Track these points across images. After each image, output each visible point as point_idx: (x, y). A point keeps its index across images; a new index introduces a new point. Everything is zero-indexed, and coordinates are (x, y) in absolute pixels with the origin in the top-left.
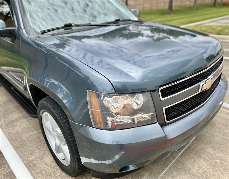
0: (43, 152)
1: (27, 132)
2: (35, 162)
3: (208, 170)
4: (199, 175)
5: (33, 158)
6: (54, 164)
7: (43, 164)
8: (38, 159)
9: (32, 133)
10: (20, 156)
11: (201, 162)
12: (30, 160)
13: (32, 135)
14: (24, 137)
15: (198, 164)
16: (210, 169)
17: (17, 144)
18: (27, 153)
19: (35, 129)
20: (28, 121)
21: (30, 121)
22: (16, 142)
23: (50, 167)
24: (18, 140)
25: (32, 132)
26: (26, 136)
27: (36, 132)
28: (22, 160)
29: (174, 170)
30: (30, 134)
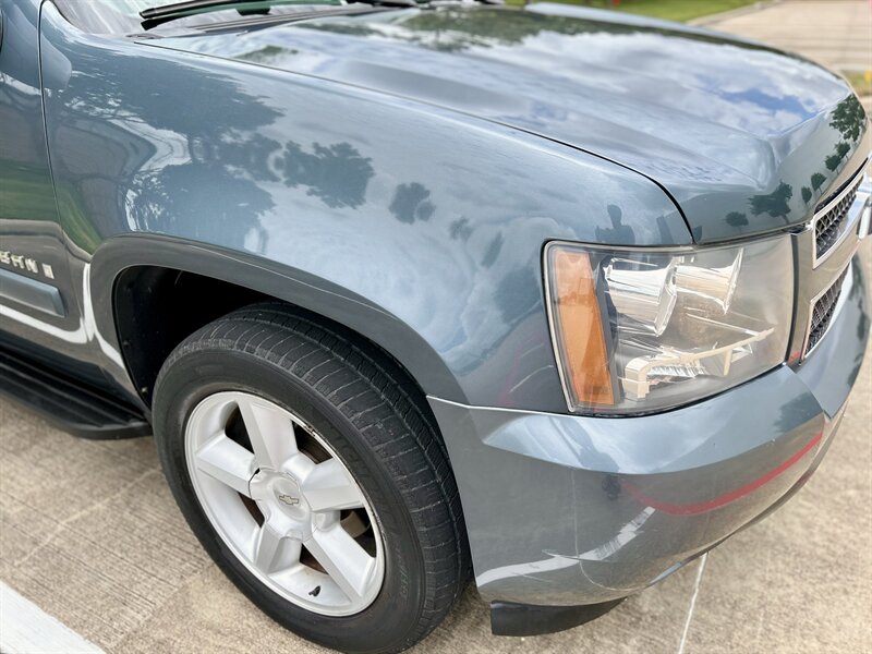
0: (174, 582)
1: (56, 512)
2: (161, 634)
3: (839, 531)
4: (820, 551)
5: (139, 617)
6: (251, 622)
7: (201, 633)
8: (166, 619)
9: (85, 513)
10: (67, 623)
11: (801, 506)
12: (128, 629)
13: (84, 519)
14: (50, 536)
15: (798, 515)
16: (844, 526)
17: (31, 572)
18: (99, 603)
19: (90, 493)
20: (36, 465)
21: (47, 462)
22: (16, 563)
23: (241, 638)
24: (24, 554)
25: (83, 508)
26: (60, 528)
27: (100, 506)
28: (89, 638)
29: (732, 553)
30: (76, 517)
